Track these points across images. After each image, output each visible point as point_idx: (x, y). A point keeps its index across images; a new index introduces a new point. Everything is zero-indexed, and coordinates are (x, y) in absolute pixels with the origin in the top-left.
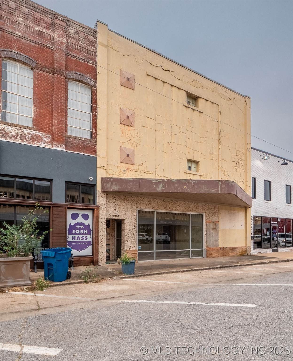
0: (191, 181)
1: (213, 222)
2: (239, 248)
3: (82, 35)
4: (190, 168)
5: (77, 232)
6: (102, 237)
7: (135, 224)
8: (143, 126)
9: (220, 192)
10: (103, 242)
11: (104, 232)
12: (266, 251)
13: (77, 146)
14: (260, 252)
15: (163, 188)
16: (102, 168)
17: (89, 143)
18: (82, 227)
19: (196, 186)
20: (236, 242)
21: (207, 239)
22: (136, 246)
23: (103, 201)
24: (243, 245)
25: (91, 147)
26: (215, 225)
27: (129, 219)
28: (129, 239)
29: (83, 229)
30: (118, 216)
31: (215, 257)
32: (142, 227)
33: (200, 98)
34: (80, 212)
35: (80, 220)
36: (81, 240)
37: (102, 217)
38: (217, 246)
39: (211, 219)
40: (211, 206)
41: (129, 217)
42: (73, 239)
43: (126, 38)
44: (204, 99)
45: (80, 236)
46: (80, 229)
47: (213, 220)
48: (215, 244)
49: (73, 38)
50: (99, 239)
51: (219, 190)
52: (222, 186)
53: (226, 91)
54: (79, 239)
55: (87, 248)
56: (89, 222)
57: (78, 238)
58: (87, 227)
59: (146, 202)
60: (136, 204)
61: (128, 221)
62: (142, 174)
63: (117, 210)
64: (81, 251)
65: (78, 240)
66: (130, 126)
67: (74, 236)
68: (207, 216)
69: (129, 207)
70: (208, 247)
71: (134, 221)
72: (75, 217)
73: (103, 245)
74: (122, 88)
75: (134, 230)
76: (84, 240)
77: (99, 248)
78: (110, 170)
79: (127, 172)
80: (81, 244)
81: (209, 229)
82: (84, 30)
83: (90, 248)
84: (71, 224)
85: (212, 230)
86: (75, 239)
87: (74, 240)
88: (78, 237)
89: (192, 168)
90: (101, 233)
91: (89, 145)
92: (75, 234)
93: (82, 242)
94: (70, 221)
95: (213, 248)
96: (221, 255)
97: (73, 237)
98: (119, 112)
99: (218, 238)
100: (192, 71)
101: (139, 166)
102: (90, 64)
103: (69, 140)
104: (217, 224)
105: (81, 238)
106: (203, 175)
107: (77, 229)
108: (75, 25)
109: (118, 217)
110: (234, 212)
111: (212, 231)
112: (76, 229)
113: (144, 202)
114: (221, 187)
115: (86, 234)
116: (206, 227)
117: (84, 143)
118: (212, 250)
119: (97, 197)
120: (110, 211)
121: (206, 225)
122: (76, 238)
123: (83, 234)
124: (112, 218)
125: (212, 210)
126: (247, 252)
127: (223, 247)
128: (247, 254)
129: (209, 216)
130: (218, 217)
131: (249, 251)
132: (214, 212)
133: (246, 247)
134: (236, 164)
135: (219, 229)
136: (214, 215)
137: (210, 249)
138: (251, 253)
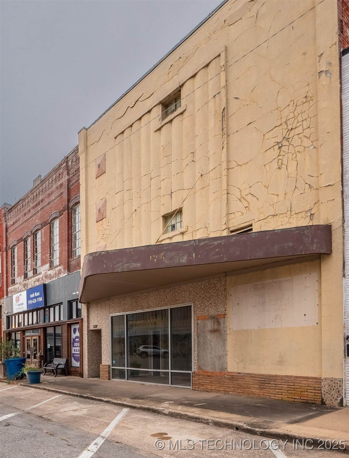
1: (212, 318)
2: (286, 379)
3: (74, 159)
6: (85, 350)
7: (109, 334)
10: (86, 354)
11: (86, 345)
13: (74, 266)
18: (78, 340)
20: (281, 362)
21: (198, 352)
23: (85, 313)
26: (216, 324)
27: (104, 328)
30: (97, 326)
31: (211, 392)
33: (183, 84)
37: (85, 329)
38: (223, 369)
39: (208, 311)
40: (207, 285)
41: (104, 326)
42: (74, 352)
44: (188, 80)
47: (213, 312)
48: (217, 365)
54: (77, 351)
59: (117, 305)
60: (109, 309)
64: (78, 362)
66: (103, 219)
68: (199, 306)
69: (104, 314)
70: (201, 369)
71: (108, 331)
74: (97, 180)
75: (107, 341)
77: (84, 360)
81: (203, 332)
82: (74, 153)
84: (73, 338)
85: (209, 335)
95: (211, 373)
97: (74, 349)
99: (225, 350)
103: (71, 264)
104: (221, 320)
110: (275, 280)
111: (209, 336)
113: (115, 305)
116: (196, 330)
117: (77, 260)
118: (205, 376)
119: (82, 310)
120: (92, 322)
121: (196, 324)
124: (93, 329)
125: (210, 291)
126: (323, 396)
127: (239, 373)
128: (323, 403)
129: (203, 306)
130: (225, 304)
131: (333, 392)
132: (215, 295)
133: (318, 380)
134: (280, 148)
135: (228, 332)
136: (214, 302)
137: (205, 372)
138: (342, 400)
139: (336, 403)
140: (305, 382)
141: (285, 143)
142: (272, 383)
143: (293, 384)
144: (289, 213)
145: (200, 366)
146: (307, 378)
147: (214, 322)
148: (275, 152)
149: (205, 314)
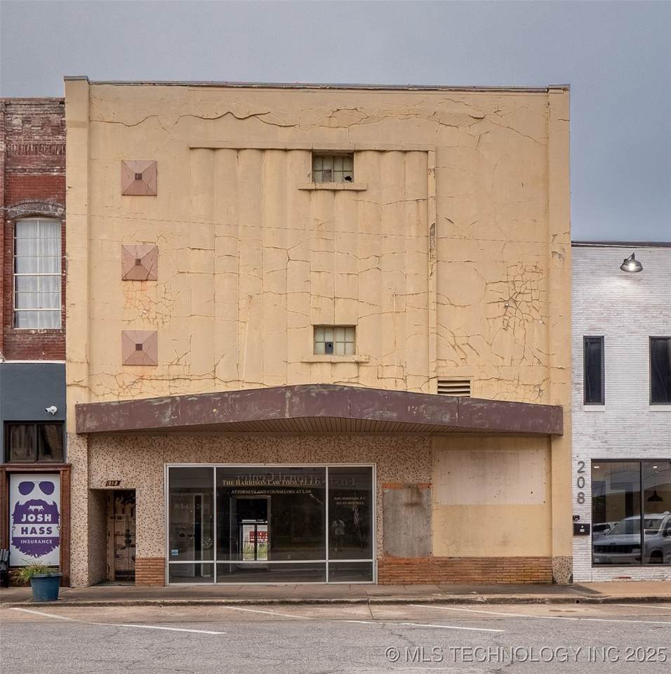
0: (226, 395)
1: (409, 487)
3: (37, 121)
4: (330, 346)
5: (32, 518)
6: (78, 529)
7: (161, 499)
8: (181, 273)
9: (287, 416)
10: (82, 538)
11: (83, 519)
12: (658, 574)
13: (28, 347)
14: (630, 578)
15: (173, 417)
16: (77, 384)
17: (54, 337)
18: (40, 508)
19: (237, 406)
20: (505, 543)
21: (384, 533)
22: (162, 549)
23: (80, 453)
24: (540, 552)
25: (58, 344)
26: (415, 495)
27: (146, 488)
28: (146, 533)
29: (43, 513)
30: (119, 482)
32: (182, 505)
33: (359, 151)
34: (37, 480)
35: (37, 494)
36: (38, 535)
37: (78, 487)
38: (427, 552)
39: (402, 478)
40: (401, 442)
41: (145, 484)
42: (22, 533)
43: (136, 84)
44: (371, 150)
45: (37, 527)
46: (36, 513)
47: (410, 479)
48: (416, 548)
49: (20, 134)
50: (72, 532)
51: (287, 410)
52: (293, 401)
53: (462, 100)
54: (36, 533)
55: (52, 550)
56: (54, 498)
57: (34, 531)
58: (50, 509)
59: (190, 448)
60: (162, 453)
61: (143, 492)
62: (177, 383)
63: (117, 470)
64: (38, 556)
65: (33, 535)
66: (147, 280)
67: (25, 526)
68: (386, 469)
69: (145, 461)
70: (389, 556)
71: (158, 493)
72: (26, 488)
73: (80, 544)
74: (127, 199)
75: (157, 512)
76: (45, 535)
77: (72, 551)
78: (98, 385)
79: (140, 384)
80: (39, 542)
81: (392, 505)
82: (39, 109)
83: (56, 551)
84: (18, 503)
85: (404, 509)
86: (27, 533)
87: (25, 535)
88: (33, 528)
89: (338, 347)
90: (76, 521)
91: (52, 341)
92: (27, 522)
93: (41, 539)
94: (17, 498)
95: (408, 560)
96: (434, 579)
97: (22, 528)
98: (118, 256)
99: (429, 529)
100: (330, 88)
101: (171, 367)
102: (55, 174)
103: (13, 339)
104: (424, 492)
105: (38, 531)
106: (367, 361)
107: (31, 512)
108: (23, 106)
109: (118, 484)
111: (403, 512)
112: (28, 513)
113: (185, 448)
114: (291, 403)
115: (48, 522)
116: (381, 501)
117: (43, 338)
119: (68, 446)
120: (101, 474)
122: (29, 531)
123: (43, 522)
124: (104, 487)
125: (406, 451)
126: (554, 574)
127: (450, 558)
128: (554, 582)
129: (393, 470)
130: (430, 471)
131: (563, 570)
132: (414, 457)
133: (549, 559)
134: (506, 307)
135: (434, 506)
136: (413, 466)
137: (396, 560)
138: (572, 577)
139: (566, 581)
140: (537, 562)
141: (511, 304)
142: (499, 566)
143: (522, 565)
144: (516, 382)
145: (387, 552)
146: (537, 558)
147: (412, 492)
148: (499, 309)
149: (397, 481)
